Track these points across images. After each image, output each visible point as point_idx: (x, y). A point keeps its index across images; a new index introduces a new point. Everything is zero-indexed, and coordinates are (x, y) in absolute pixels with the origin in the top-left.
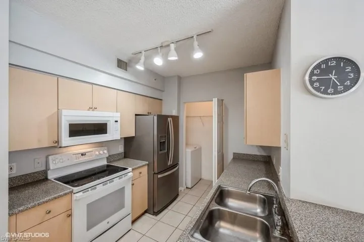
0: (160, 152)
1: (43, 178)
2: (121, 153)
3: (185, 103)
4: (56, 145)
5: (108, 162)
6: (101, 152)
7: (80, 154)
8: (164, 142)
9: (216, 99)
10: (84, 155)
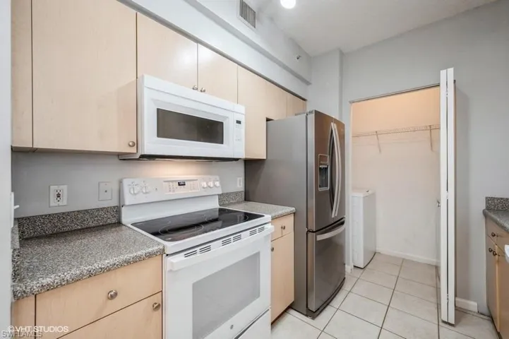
0: (320, 189)
1: (114, 220)
2: (240, 192)
3: (351, 103)
4: (133, 150)
5: (220, 205)
6: (211, 184)
7: (176, 181)
8: (326, 169)
9: (451, 70)
10: (181, 184)
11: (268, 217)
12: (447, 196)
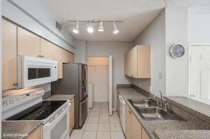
2: (50, 92)
3: (89, 57)
4: (16, 87)
5: (43, 99)
6: (41, 92)
7: (25, 94)
9: (111, 56)
10: (28, 95)
11: (68, 101)
12: (111, 85)
